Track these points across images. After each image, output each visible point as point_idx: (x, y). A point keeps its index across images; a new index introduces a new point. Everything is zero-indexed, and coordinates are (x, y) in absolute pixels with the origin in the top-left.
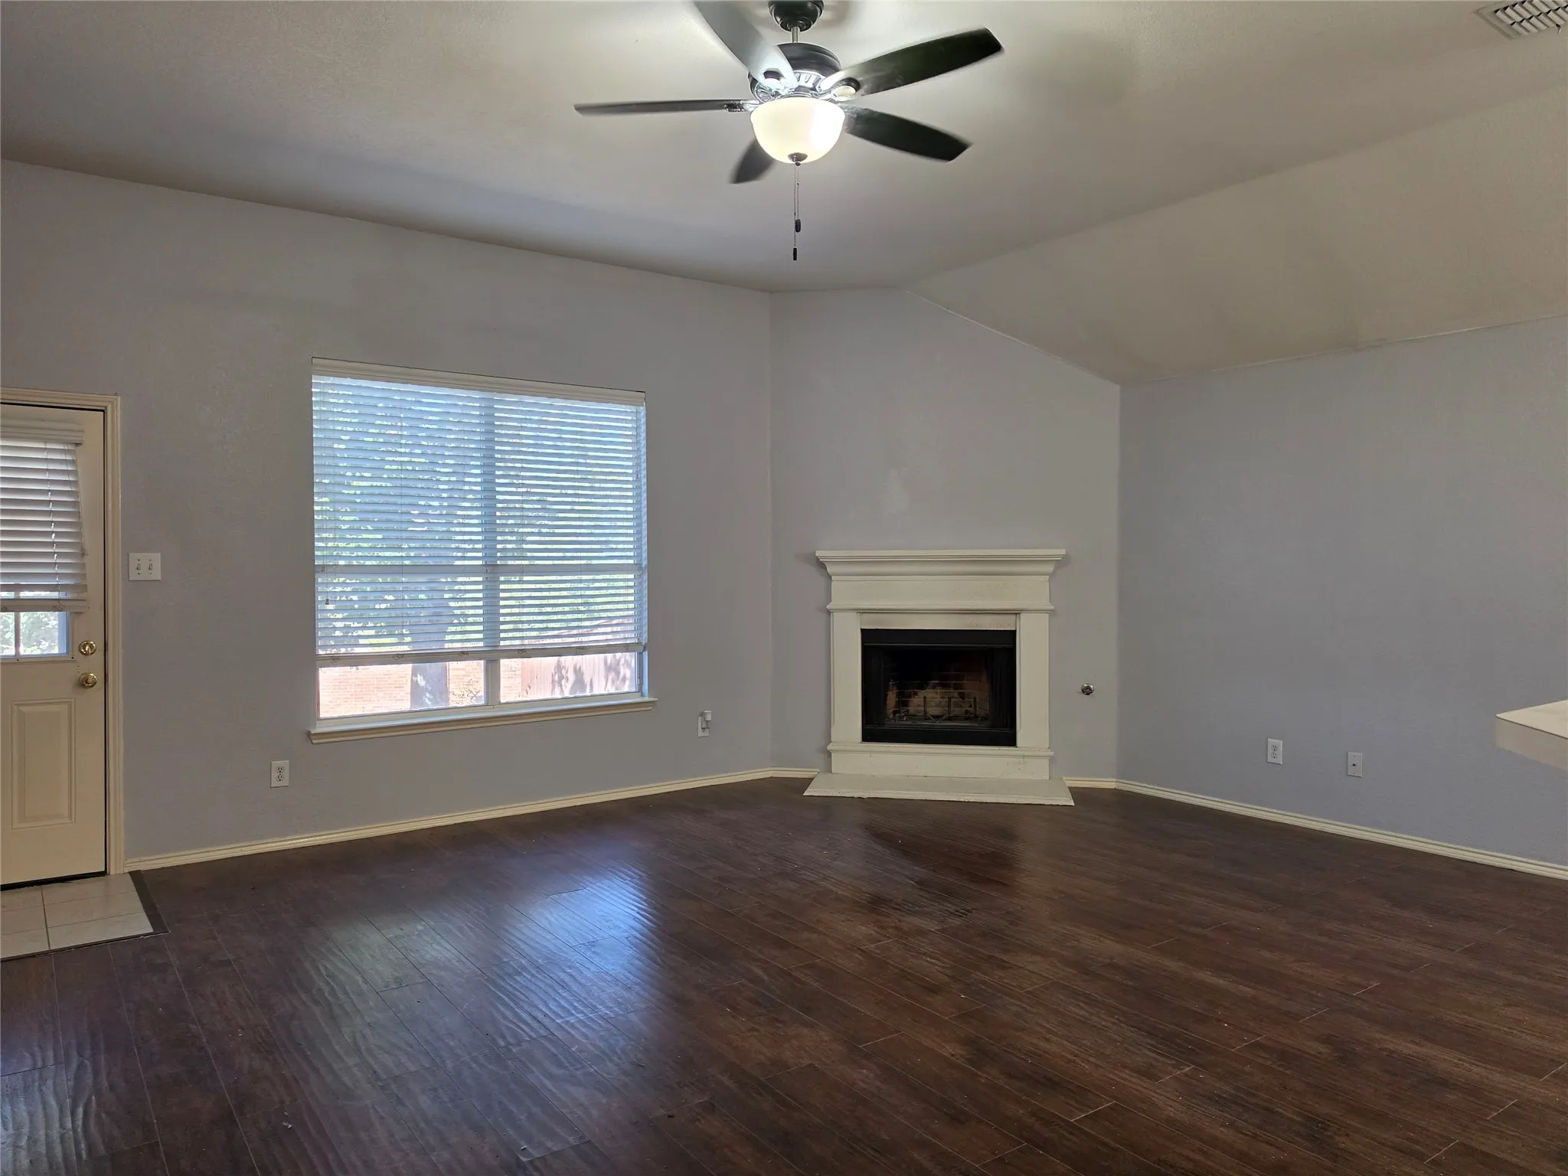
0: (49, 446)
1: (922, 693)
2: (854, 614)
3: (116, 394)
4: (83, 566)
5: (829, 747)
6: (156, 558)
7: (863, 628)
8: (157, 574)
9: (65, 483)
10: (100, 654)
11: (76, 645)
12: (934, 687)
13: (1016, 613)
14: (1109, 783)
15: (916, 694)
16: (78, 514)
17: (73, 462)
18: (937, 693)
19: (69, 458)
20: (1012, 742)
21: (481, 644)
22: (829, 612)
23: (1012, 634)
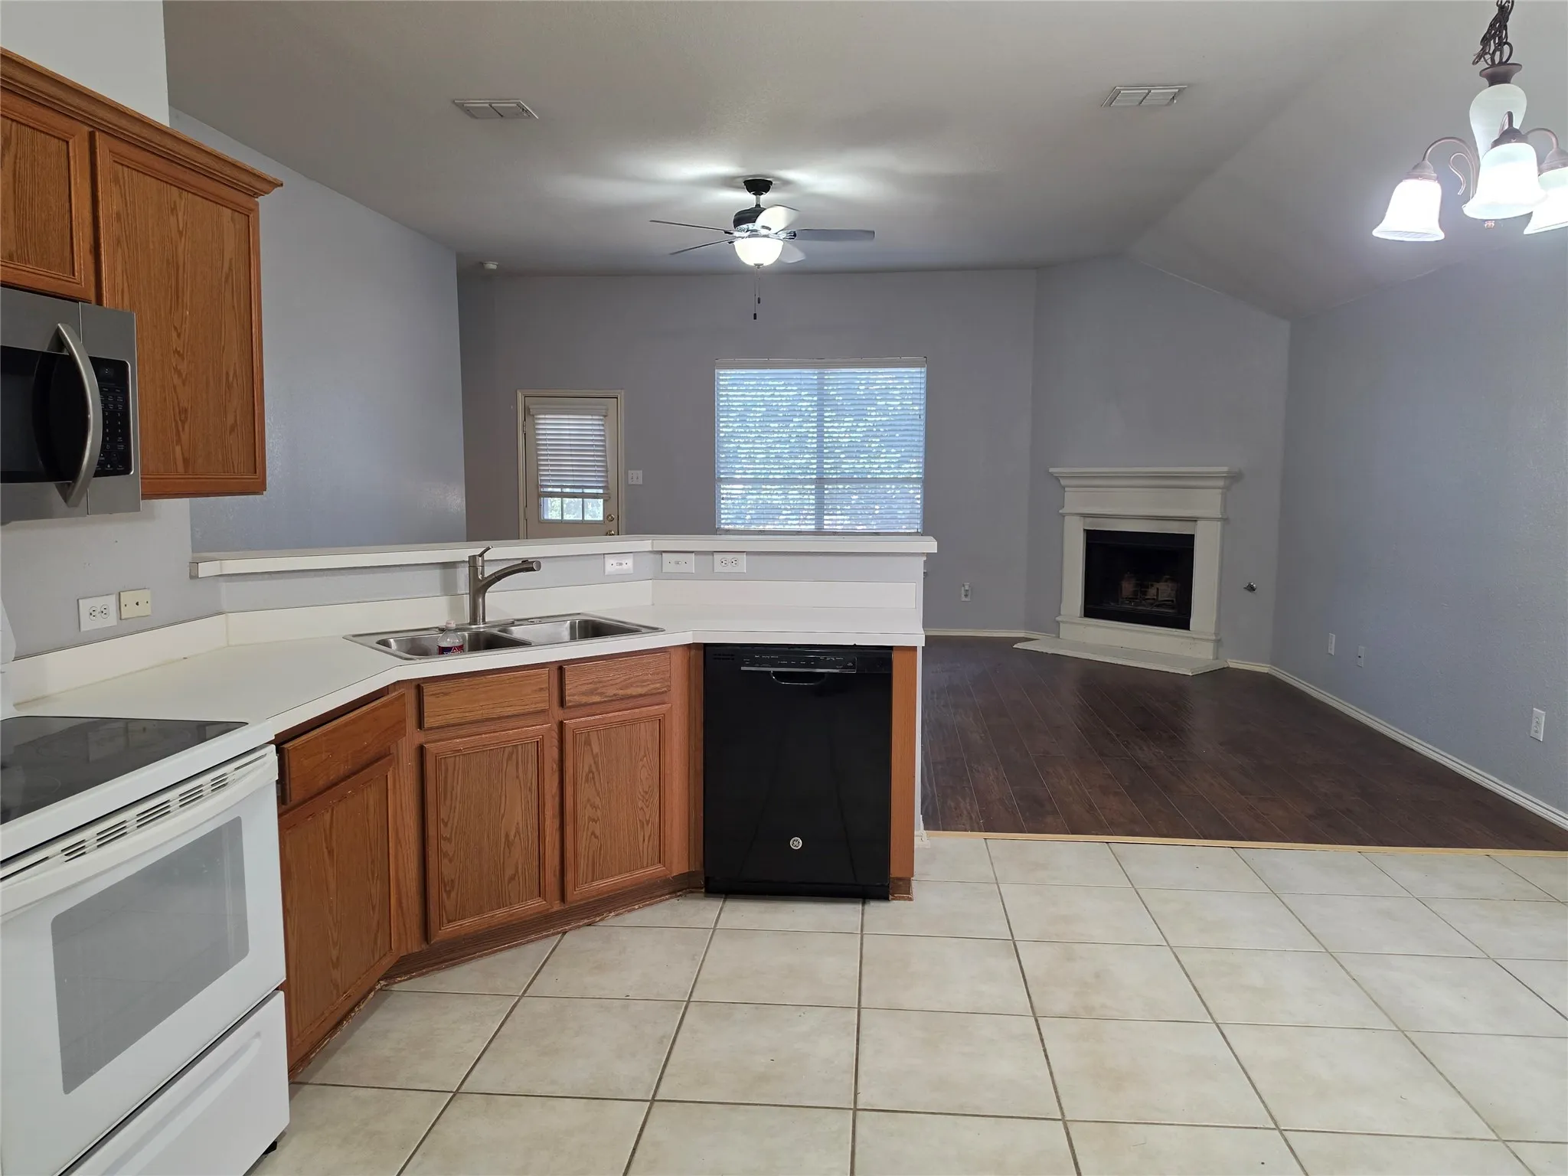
0: (594, 417)
1: (1157, 585)
2: (1077, 518)
3: (622, 389)
4: (607, 477)
5: (1058, 619)
6: (640, 473)
7: (1086, 528)
8: (640, 482)
9: (600, 435)
10: (615, 521)
11: (607, 516)
12: (1166, 581)
13: (1194, 520)
14: (1263, 668)
15: (1152, 585)
16: (605, 451)
17: (603, 425)
18: (1168, 586)
19: (600, 423)
20: (1186, 626)
21: (813, 527)
22: (1063, 516)
23: (1191, 537)
